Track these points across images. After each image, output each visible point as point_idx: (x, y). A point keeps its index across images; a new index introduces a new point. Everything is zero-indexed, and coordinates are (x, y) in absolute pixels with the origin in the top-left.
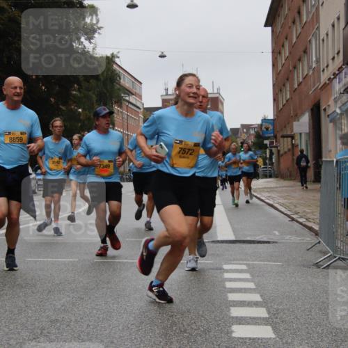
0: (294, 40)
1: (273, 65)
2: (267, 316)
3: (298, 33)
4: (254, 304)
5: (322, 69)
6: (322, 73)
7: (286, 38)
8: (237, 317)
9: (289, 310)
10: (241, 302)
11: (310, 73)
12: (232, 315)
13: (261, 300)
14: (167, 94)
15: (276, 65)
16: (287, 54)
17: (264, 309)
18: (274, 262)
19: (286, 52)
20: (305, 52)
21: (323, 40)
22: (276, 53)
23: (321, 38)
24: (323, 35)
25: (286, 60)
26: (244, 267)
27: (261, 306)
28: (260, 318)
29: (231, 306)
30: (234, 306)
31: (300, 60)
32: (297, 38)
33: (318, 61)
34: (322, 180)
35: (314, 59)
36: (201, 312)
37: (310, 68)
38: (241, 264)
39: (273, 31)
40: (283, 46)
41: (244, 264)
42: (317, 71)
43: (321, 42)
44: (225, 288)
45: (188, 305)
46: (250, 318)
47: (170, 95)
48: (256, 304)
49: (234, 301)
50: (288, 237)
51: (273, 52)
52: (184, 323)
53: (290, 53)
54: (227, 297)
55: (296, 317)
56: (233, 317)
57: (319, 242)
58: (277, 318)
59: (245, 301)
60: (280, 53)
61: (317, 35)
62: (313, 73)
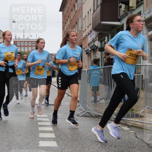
0: (72, 18)
1: (63, 28)
2: (55, 137)
3: (74, 15)
4: (50, 132)
5: (83, 31)
6: (83, 32)
7: (69, 17)
8: (42, 138)
9: (64, 134)
10: (44, 131)
11: (78, 33)
12: (40, 137)
13: (53, 130)
14: (16, 39)
15: (64, 28)
16: (69, 24)
17: (54, 134)
18: (60, 114)
19: (68, 23)
20: (76, 23)
21: (84, 19)
22: (64, 23)
23: (83, 18)
24: (84, 16)
25: (68, 26)
26: (47, 116)
27: (53, 133)
28: (52, 138)
29: (39, 133)
30: (41, 133)
31: (74, 27)
32: (73, 17)
33: (82, 28)
34: (82, 78)
35: (80, 26)
36: (26, 135)
37: (78, 30)
38: (45, 114)
39: (63, 13)
40: (67, 20)
41: (46, 114)
42: (81, 32)
43: (83, 19)
44: (37, 125)
45: (20, 132)
46: (47, 138)
47: (17, 39)
48: (51, 132)
49: (41, 131)
50: (66, 103)
51: (63, 23)
52: (18, 140)
53: (70, 23)
54: (38, 129)
55: (67, 138)
56: (40, 138)
57: (79, 105)
58: (59, 138)
59: (46, 131)
60: (66, 23)
61: (81, 16)
62: (80, 33)
